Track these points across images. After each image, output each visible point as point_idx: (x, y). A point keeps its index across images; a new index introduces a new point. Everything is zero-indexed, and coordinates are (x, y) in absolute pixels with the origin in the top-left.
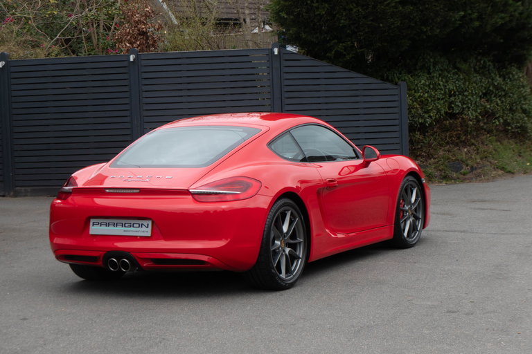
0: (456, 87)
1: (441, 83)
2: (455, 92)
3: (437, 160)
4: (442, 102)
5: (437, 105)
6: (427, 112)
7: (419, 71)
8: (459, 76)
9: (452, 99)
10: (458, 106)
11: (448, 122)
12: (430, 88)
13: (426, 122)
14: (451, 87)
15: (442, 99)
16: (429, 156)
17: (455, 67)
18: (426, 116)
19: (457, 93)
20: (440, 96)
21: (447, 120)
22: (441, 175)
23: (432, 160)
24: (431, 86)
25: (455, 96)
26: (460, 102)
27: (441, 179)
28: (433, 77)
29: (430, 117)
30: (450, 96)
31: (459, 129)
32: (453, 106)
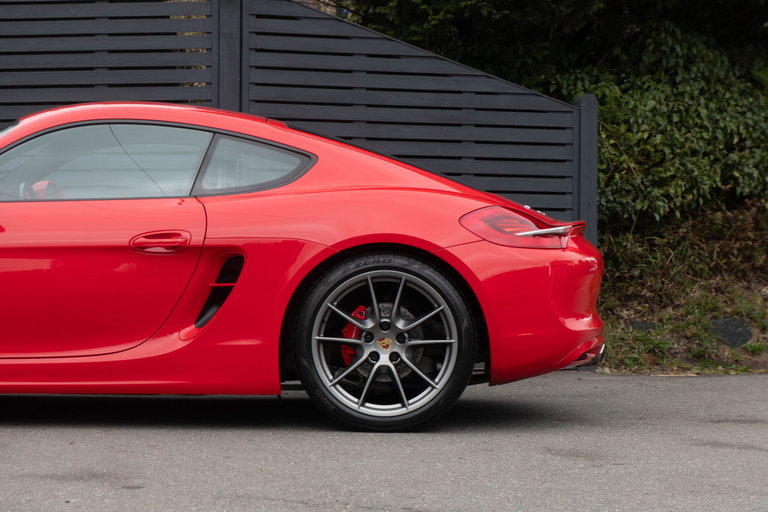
0: (747, 126)
1: (704, 112)
2: (742, 140)
3: (681, 311)
4: (706, 161)
5: (690, 166)
6: (661, 183)
7: (645, 78)
8: (757, 99)
9: (734, 156)
10: (750, 176)
11: (719, 215)
12: (670, 122)
13: (653, 208)
14: (732, 126)
15: (706, 154)
16: (662, 300)
17: (748, 77)
18: (657, 192)
19: (748, 143)
20: (700, 146)
21: (719, 209)
22: (689, 350)
23: (670, 310)
24: (676, 118)
25: (742, 149)
26: (756, 166)
27: (688, 360)
28: (682, 94)
29: (667, 196)
30: (730, 148)
31: (751, 234)
32: (736, 174)
